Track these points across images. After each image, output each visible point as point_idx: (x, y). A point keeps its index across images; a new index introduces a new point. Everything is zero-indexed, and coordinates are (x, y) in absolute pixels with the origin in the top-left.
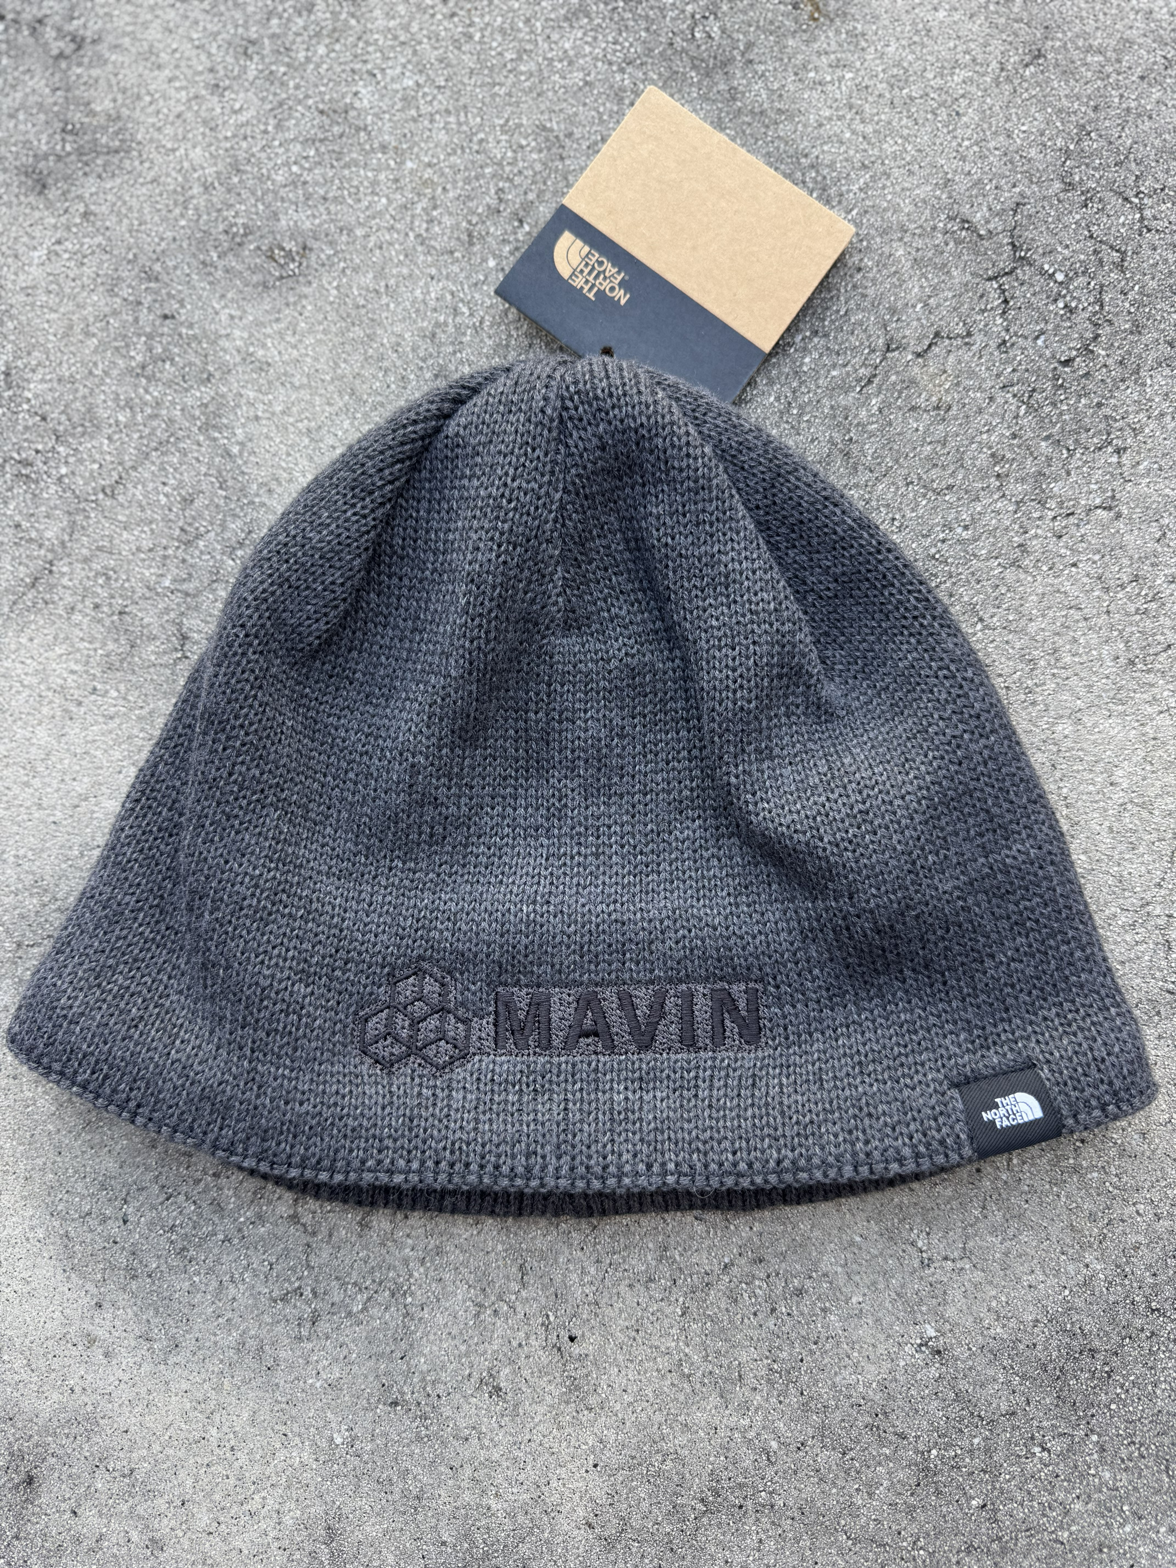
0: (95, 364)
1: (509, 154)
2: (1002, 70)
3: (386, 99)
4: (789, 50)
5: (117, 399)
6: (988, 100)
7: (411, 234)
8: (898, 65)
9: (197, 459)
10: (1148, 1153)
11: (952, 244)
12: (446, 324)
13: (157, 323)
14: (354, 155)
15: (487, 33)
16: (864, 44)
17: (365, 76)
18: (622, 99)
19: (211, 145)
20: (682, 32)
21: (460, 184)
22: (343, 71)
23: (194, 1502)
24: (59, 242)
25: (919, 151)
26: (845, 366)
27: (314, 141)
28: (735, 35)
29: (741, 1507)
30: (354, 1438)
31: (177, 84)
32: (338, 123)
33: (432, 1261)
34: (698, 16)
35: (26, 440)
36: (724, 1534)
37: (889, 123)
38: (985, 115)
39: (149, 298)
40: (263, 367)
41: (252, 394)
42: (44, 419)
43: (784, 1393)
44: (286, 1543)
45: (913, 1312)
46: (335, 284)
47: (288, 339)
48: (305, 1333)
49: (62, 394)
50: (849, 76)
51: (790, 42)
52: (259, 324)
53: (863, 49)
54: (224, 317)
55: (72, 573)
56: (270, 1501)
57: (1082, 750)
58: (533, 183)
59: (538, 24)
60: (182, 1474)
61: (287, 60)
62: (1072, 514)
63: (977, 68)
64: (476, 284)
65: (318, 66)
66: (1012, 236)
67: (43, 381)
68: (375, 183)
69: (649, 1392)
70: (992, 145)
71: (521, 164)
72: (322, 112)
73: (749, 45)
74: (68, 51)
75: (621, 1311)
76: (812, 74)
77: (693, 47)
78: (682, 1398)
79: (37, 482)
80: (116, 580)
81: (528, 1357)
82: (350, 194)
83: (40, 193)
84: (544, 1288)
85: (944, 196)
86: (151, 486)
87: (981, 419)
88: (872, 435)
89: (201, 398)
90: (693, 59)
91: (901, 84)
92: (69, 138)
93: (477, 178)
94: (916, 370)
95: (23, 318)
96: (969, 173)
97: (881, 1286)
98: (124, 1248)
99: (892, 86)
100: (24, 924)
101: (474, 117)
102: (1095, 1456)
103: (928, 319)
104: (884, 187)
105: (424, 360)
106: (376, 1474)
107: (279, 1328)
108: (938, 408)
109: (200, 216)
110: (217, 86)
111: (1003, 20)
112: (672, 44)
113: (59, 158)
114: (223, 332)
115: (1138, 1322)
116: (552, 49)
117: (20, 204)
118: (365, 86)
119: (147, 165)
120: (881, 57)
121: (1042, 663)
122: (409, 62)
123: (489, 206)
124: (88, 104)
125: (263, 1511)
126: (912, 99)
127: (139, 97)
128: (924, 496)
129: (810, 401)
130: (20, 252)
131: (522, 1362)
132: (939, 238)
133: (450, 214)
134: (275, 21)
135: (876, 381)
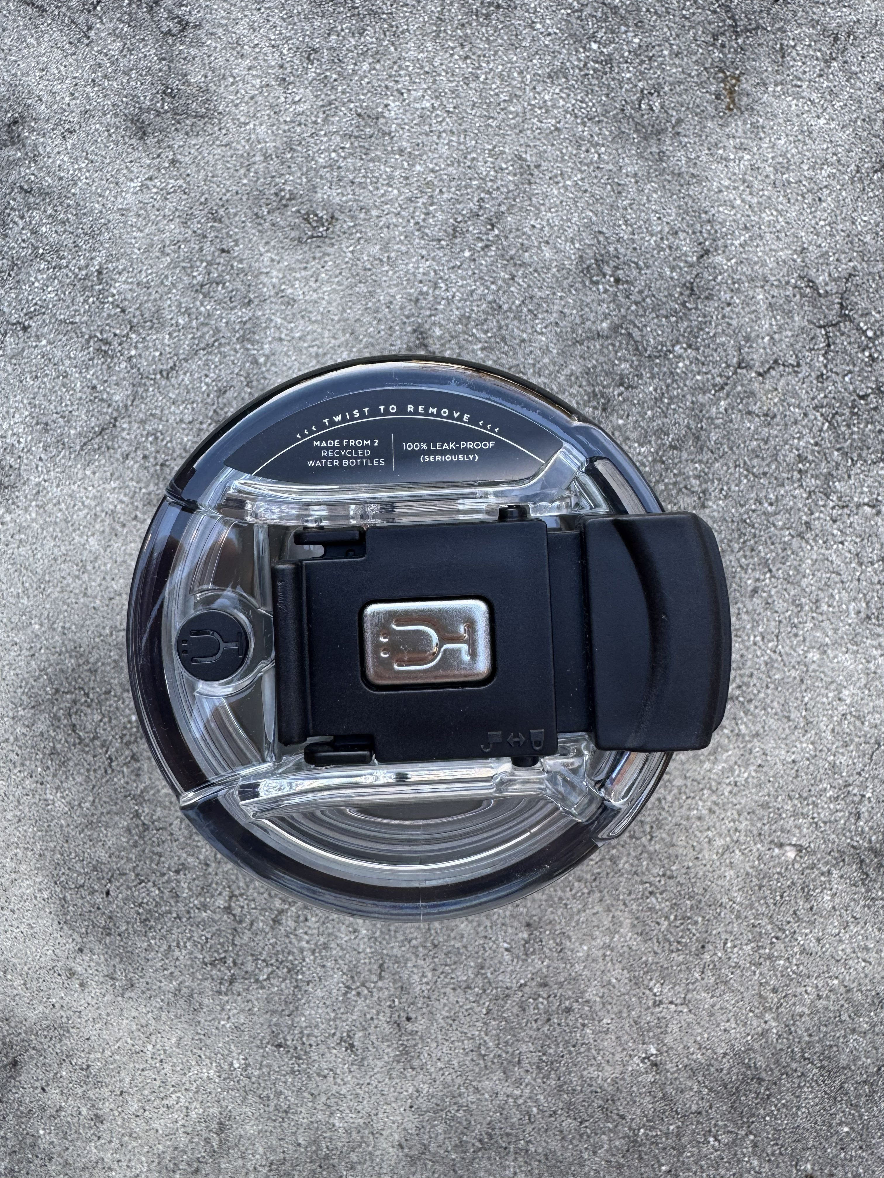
0: (166, 277)
1: (492, 173)
2: (858, 172)
3: (408, 114)
4: (707, 130)
5: (179, 306)
6: (844, 193)
7: (412, 221)
8: (784, 155)
9: (233, 363)
10: (820, 953)
11: (798, 297)
12: (427, 294)
13: (216, 254)
14: (378, 153)
15: (489, 77)
16: (762, 135)
17: (395, 93)
18: (580, 146)
19: (273, 125)
20: (632, 102)
21: (453, 189)
22: (380, 86)
23: (129, 1094)
24: (150, 179)
25: (787, 223)
26: (706, 373)
27: (350, 136)
28: (671, 112)
29: (506, 1148)
30: (248, 1065)
31: (254, 73)
32: (370, 126)
33: (320, 952)
34: (645, 92)
35: (107, 325)
36: (491, 1165)
37: (769, 198)
38: (840, 204)
39: (213, 234)
40: (291, 302)
41: (279, 321)
42: (123, 311)
43: (547, 1077)
44: (189, 1130)
45: (643, 1035)
46: (351, 249)
47: (311, 284)
48: (223, 989)
49: (139, 295)
50: (747, 157)
51: (709, 124)
52: (292, 269)
53: (760, 139)
54: (266, 258)
55: (130, 429)
56: (182, 1100)
57: (823, 672)
58: (506, 198)
59: (528, 76)
60: (123, 1074)
61: (339, 69)
62: (847, 506)
63: (840, 167)
64: (453, 267)
65: (362, 78)
66: (842, 298)
67: (126, 282)
68: (390, 177)
69: (455, 1062)
70: (840, 227)
71: (499, 182)
72: (359, 115)
73: (679, 121)
74: (174, 31)
75: (445, 1005)
76: (721, 151)
77: (638, 115)
78: (477, 1069)
79: (112, 357)
80: (162, 440)
81: (376, 1027)
82: (371, 183)
83: (141, 138)
84: (395, 982)
85: (799, 260)
86: (196, 376)
87: (794, 429)
88: (717, 427)
89: (241, 317)
90: (637, 124)
91: (784, 170)
92: (168, 99)
93: (466, 187)
94: (756, 385)
95: (116, 232)
96: (820, 246)
97: (625, 1015)
98: (104, 913)
99: (776, 170)
100: (62, 676)
101: (471, 140)
102: (750, 1149)
103: (771, 349)
104: (757, 246)
105: (408, 317)
106: (260, 1092)
107: (206, 983)
108: (766, 415)
109: (258, 179)
110: (284, 80)
111: (865, 134)
112: (623, 110)
113: (158, 114)
114: (265, 270)
115: (794, 1065)
116: (535, 98)
117: (125, 144)
118: (394, 101)
119: (224, 131)
120: (773, 147)
121: (807, 608)
122: (429, 88)
123: (471, 210)
124: (186, 75)
125: (177, 1106)
126: (789, 183)
127: (224, 78)
128: (746, 477)
129: (678, 394)
130: (121, 180)
131: (371, 1030)
132: (790, 291)
133: (443, 211)
134: (333, 37)
135: (727, 388)
